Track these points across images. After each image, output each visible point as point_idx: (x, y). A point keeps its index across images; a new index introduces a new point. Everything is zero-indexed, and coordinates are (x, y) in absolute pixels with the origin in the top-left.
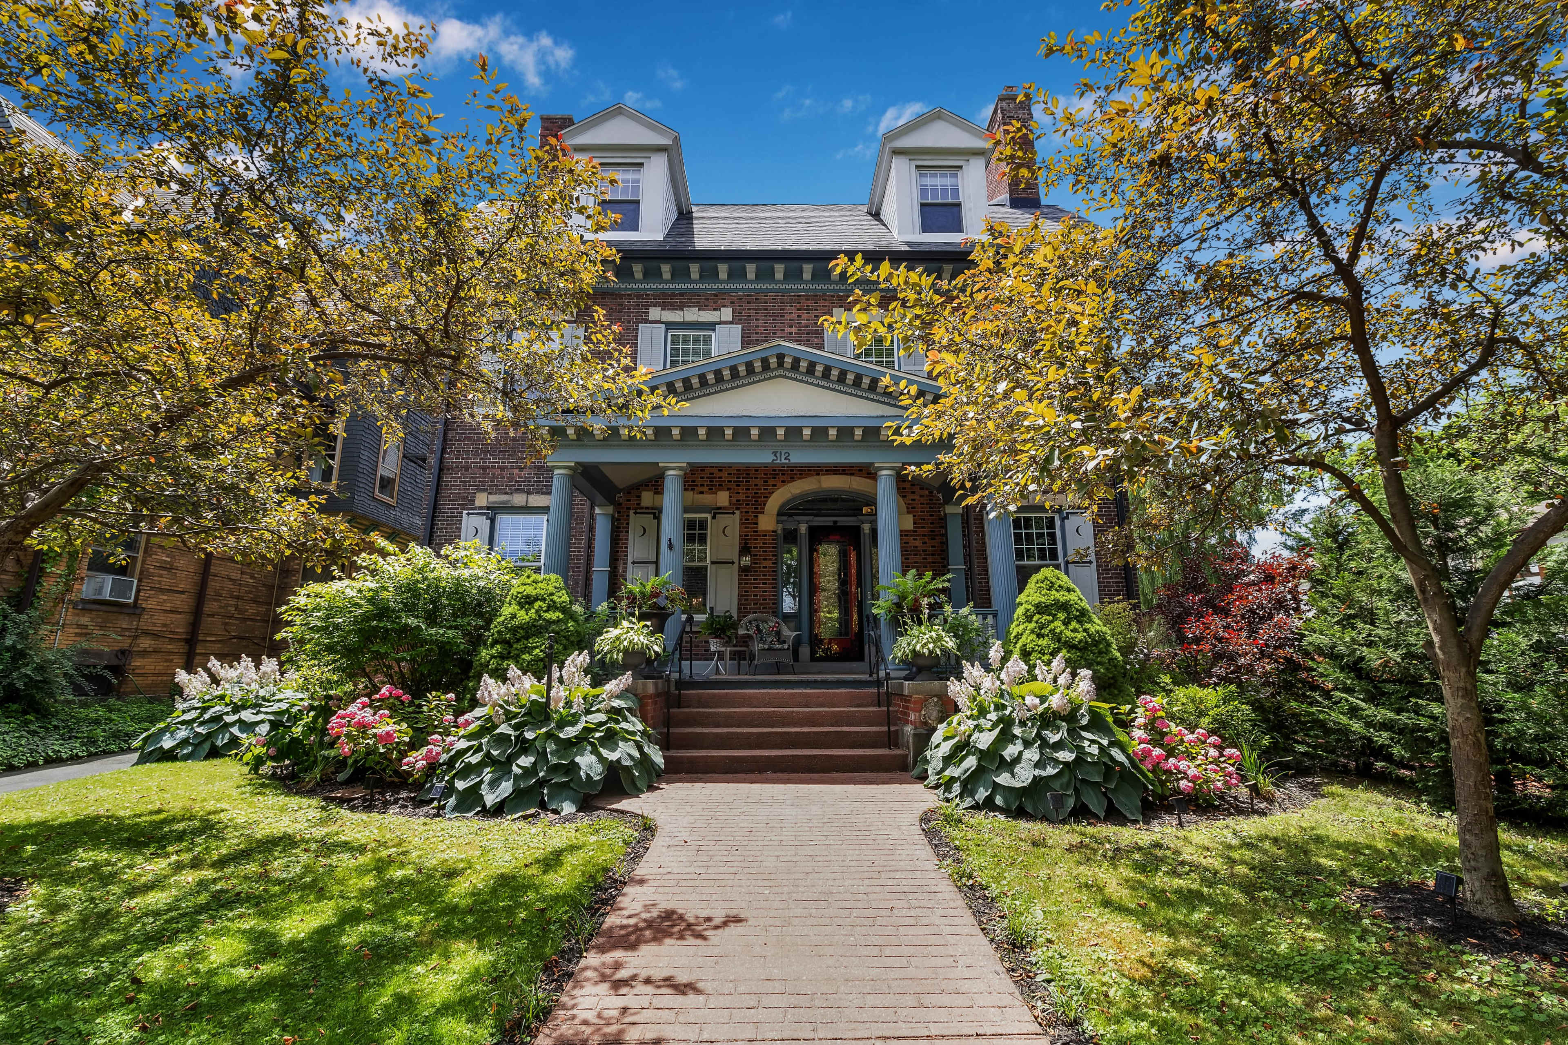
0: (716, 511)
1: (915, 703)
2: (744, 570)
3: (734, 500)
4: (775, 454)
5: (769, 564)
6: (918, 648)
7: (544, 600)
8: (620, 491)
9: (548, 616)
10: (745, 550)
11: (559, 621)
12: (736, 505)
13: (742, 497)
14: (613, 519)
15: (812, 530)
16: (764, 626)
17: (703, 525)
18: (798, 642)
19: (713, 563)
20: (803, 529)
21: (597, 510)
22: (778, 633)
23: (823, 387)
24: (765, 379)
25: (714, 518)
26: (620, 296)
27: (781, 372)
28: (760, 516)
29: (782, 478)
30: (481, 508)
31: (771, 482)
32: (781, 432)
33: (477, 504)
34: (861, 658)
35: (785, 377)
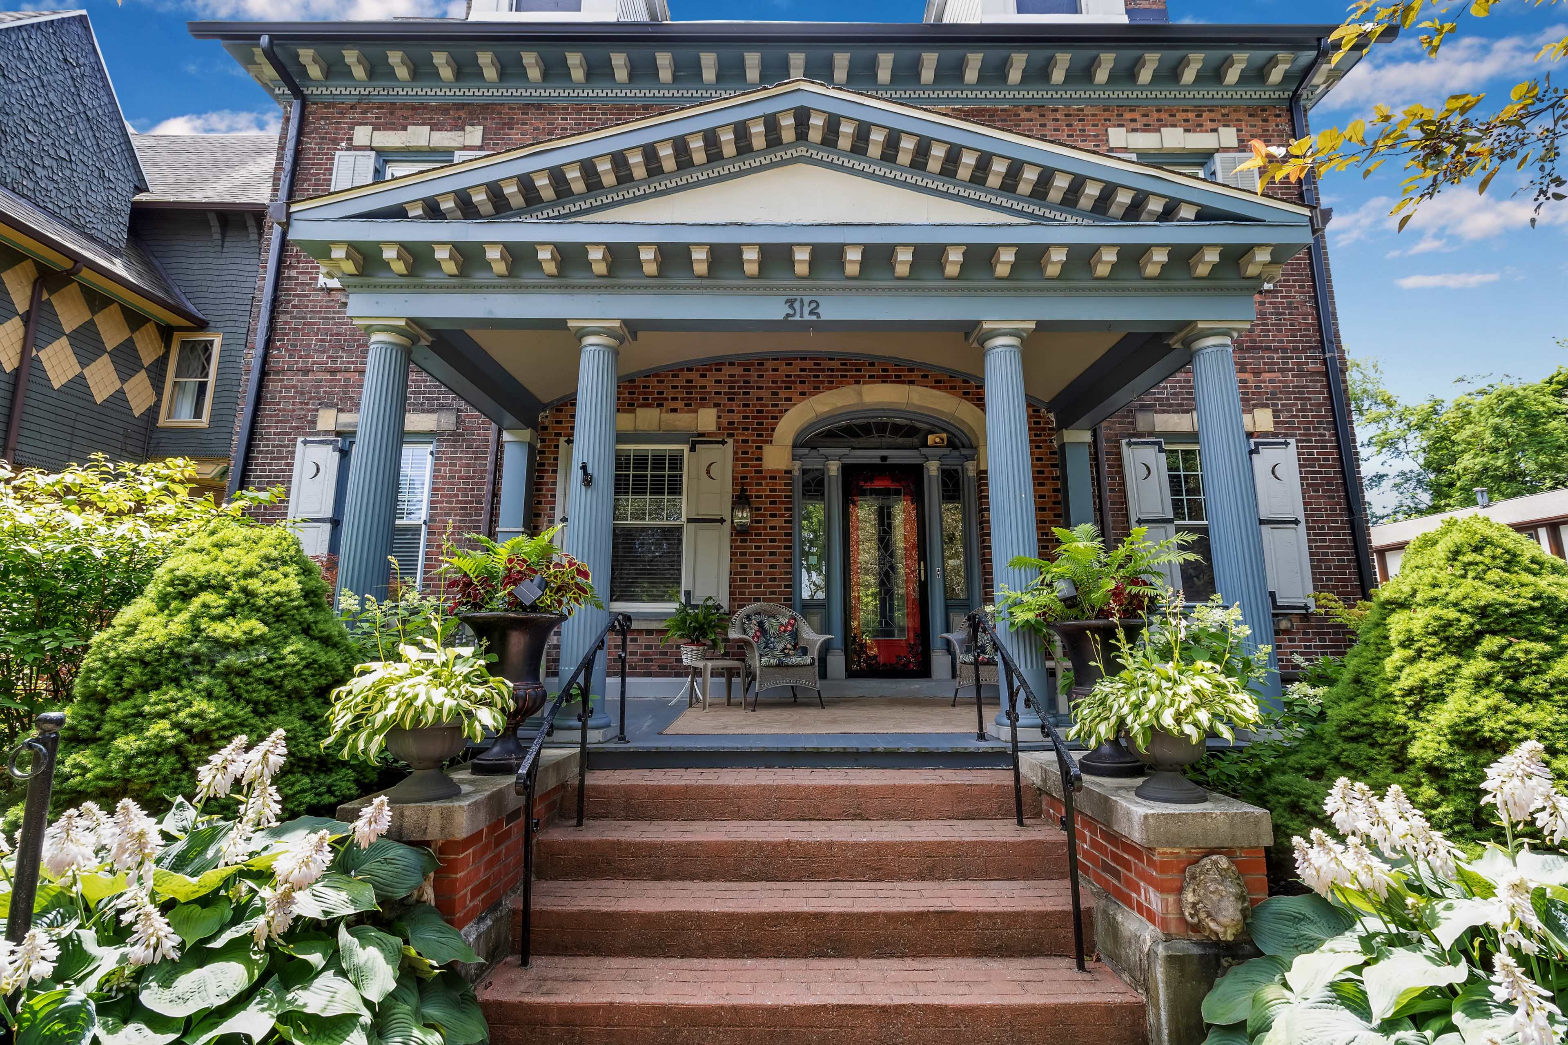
0: (697, 440)
1: (1163, 867)
2: (740, 532)
3: (724, 422)
4: (791, 303)
5: (779, 522)
6: (1167, 719)
7: (223, 588)
8: (544, 407)
9: (219, 630)
10: (741, 499)
11: (252, 641)
12: (727, 430)
13: (737, 417)
14: (531, 448)
15: (848, 471)
16: (771, 625)
17: (676, 461)
18: (826, 648)
19: (690, 520)
20: (834, 468)
21: (506, 436)
22: (795, 635)
23: (883, 179)
24: (772, 165)
25: (693, 449)
26: (552, 110)
27: (802, 151)
28: (767, 448)
29: (800, 388)
30: (327, 433)
31: (783, 394)
32: (802, 255)
33: (320, 426)
34: (924, 671)
35: (810, 161)
